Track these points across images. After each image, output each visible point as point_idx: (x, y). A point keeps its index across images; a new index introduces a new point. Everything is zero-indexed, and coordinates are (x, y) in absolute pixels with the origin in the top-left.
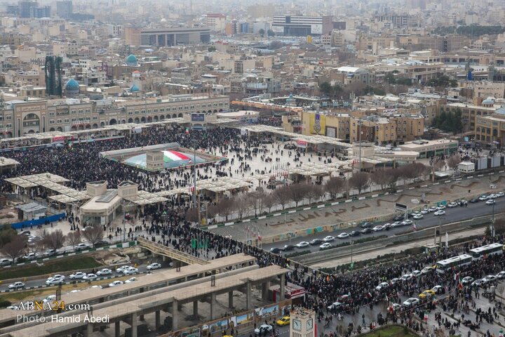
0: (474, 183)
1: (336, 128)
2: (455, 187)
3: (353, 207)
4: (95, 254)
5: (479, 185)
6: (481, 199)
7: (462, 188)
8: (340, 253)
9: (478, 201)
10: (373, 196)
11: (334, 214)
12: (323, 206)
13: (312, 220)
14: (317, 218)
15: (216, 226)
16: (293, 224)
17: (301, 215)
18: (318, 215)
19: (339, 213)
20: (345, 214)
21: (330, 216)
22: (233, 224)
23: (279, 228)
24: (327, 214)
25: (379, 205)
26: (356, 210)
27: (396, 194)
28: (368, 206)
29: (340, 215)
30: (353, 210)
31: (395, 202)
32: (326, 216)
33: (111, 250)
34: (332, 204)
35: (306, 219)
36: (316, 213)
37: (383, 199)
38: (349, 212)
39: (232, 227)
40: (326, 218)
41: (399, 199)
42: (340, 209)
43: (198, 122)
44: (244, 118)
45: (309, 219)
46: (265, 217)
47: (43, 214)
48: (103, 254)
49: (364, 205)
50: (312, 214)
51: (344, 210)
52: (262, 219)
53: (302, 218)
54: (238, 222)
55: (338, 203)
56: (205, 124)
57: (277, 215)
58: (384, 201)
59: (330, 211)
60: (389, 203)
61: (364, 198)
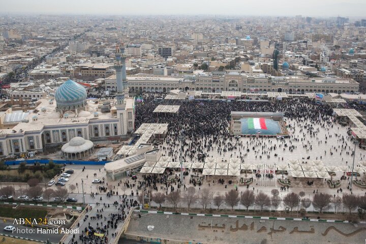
3: (296, 228)
10: (328, 221)
11: (269, 231)
12: (268, 218)
13: (242, 231)
14: (248, 231)
15: (156, 212)
16: (219, 231)
17: (237, 222)
18: (252, 228)
19: (275, 231)
20: (279, 235)
21: (263, 233)
22: (171, 213)
23: (203, 232)
24: (264, 229)
25: (325, 234)
26: (295, 233)
27: (356, 226)
28: (312, 231)
29: (273, 234)
30: (291, 233)
31: (347, 235)
32: (259, 231)
33: (65, 210)
34: (278, 219)
35: (237, 229)
36: (252, 224)
37: (339, 227)
38: (287, 233)
39: (168, 217)
40: (256, 234)
41: (355, 233)
42: (282, 227)
43: (319, 99)
44: (356, 100)
45: (241, 229)
46: (203, 215)
47: (105, 158)
48: (57, 211)
49: (310, 229)
50: (249, 224)
51: (284, 229)
52: (199, 216)
53: (234, 227)
54: (177, 213)
55: (284, 219)
56: (323, 101)
57: (216, 215)
58: (337, 230)
59: (269, 226)
60: (339, 234)
61: (317, 220)
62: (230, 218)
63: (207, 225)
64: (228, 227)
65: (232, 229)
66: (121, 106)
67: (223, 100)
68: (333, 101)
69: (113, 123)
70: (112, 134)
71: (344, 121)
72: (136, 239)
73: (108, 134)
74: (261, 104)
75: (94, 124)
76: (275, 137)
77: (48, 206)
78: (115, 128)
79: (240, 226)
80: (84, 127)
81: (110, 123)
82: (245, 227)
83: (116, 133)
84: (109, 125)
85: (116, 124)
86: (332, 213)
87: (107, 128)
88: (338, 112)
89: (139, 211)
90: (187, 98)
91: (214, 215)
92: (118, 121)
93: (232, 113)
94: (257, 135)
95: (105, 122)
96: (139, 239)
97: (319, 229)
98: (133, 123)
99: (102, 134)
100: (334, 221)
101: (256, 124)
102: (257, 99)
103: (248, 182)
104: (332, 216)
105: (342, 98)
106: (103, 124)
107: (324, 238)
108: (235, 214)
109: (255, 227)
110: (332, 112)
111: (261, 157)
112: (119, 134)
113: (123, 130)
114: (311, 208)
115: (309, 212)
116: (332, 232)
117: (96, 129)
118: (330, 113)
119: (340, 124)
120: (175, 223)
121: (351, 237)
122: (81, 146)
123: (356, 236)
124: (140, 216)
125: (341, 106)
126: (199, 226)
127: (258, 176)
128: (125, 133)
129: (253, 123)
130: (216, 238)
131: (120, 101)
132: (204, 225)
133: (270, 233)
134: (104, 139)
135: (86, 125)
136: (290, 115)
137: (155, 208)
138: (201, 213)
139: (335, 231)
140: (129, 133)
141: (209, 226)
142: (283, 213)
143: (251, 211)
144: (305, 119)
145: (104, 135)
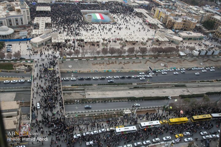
0: (195, 60)
1: (163, 18)
2: (185, 61)
3: (134, 62)
4: (15, 63)
5: (196, 62)
6: (193, 69)
7: (188, 62)
8: (106, 88)
9: (191, 70)
10: (146, 58)
11: (123, 64)
12: (122, 59)
13: (112, 65)
14: (114, 64)
15: (70, 60)
16: (102, 65)
17: (109, 61)
18: (116, 63)
19: (126, 63)
20: (128, 65)
21: (121, 64)
22: (77, 60)
23: (95, 66)
24: (121, 63)
25: (146, 63)
26: (134, 64)
27: (157, 59)
28: (140, 62)
29: (125, 65)
30: (133, 63)
31: (154, 63)
32: (119, 64)
33: (22, 63)
34: (126, 58)
35: (109, 64)
36: (116, 61)
37: (150, 60)
38: (131, 64)
39: (76, 61)
40: (118, 65)
41: (156, 62)
42: (128, 62)
43: (125, 3)
44: (143, 4)
45: (111, 64)
46: (93, 59)
47: (25, 37)
48: (18, 64)
49: (139, 62)
50: (114, 61)
51: (129, 62)
52: (91, 60)
53: (108, 63)
54: (80, 60)
55: (129, 58)
56: (127, 4)
57: (99, 59)
58: (150, 61)
59: (123, 62)
60: (151, 63)
61: (142, 58)
62: (105, 60)
63: (96, 63)
64: (105, 63)
65: (107, 64)
66: (23, 6)
67: (73, 3)
68: (132, 5)
69: (20, 17)
70: (20, 24)
71: (140, 15)
72: (65, 72)
73: (17, 24)
74: (95, 6)
75: (8, 18)
76: (109, 23)
77: (11, 62)
78: (22, 20)
79: (111, 62)
80: (4, 20)
81: (18, 17)
82: (113, 63)
83: (22, 23)
84: (17, 18)
85: (22, 18)
86: (147, 55)
87: (17, 20)
88: (137, 10)
89: (61, 60)
90: (51, 2)
91: (98, 59)
92: (22, 16)
93: (82, 11)
94: (100, 22)
95: (15, 16)
96: (66, 72)
97: (143, 62)
98: (30, 17)
99: (14, 24)
100: (148, 58)
101: (98, 16)
102: (90, 3)
103: (106, 44)
104: (147, 56)
105: (136, 3)
106: (14, 18)
107: (145, 65)
108: (107, 58)
109: (117, 62)
110: (134, 10)
111: (107, 33)
112: (24, 24)
113: (26, 22)
114: (139, 54)
115: (138, 55)
116: (148, 62)
117: (10, 21)
118: (132, 10)
119: (138, 16)
120: (81, 64)
121: (155, 64)
122: (8, 31)
123: (157, 63)
124: (63, 62)
125: (136, 7)
126: (92, 64)
127: (110, 41)
128: (27, 24)
129: (96, 16)
130: (101, 68)
131: (23, 3)
132: (94, 63)
133: (123, 65)
134: (15, 27)
135: (5, 19)
136: (113, 12)
137: (68, 58)
138: (91, 58)
139: (149, 62)
140: (29, 23)
141: (97, 64)
142: (127, 56)
143: (113, 56)
144: (121, 14)
145: (15, 25)
